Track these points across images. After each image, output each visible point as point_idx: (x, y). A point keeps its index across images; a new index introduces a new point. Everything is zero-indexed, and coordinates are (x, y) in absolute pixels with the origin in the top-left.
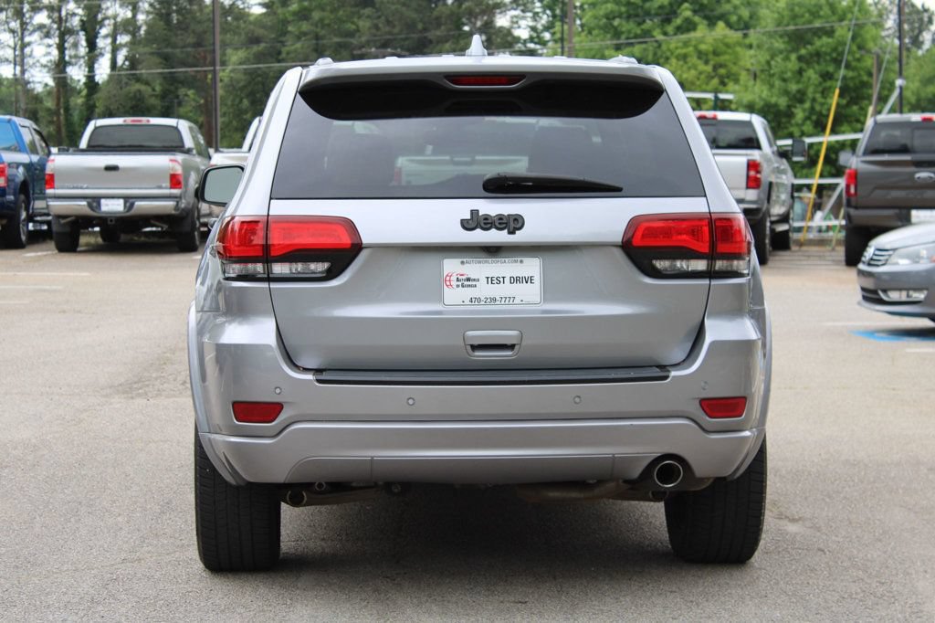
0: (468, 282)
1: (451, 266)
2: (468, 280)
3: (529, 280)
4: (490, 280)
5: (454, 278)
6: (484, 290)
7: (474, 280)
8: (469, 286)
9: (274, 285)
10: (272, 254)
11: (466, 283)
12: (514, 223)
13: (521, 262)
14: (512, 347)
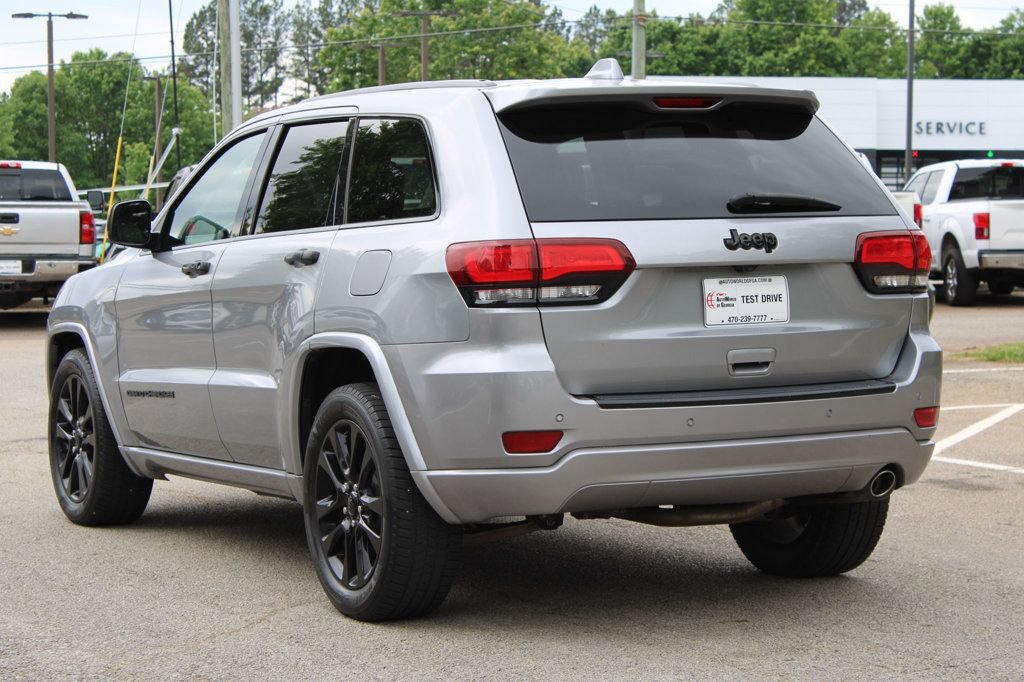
0: (726, 302)
1: (711, 286)
2: (727, 299)
3: (778, 298)
4: (746, 299)
5: (714, 298)
6: (741, 309)
7: (732, 299)
8: (728, 305)
9: (544, 311)
10: (544, 278)
11: (725, 303)
12: (768, 242)
13: (770, 280)
14: (766, 364)
